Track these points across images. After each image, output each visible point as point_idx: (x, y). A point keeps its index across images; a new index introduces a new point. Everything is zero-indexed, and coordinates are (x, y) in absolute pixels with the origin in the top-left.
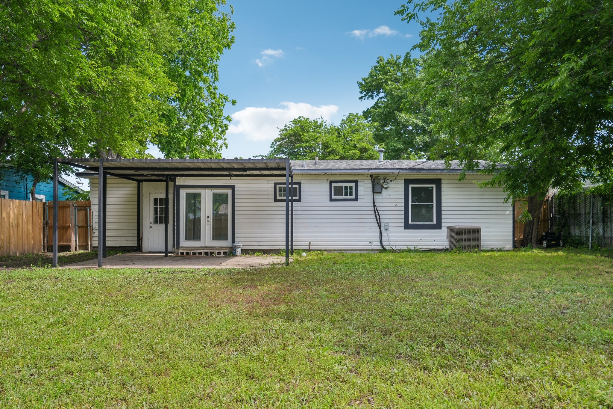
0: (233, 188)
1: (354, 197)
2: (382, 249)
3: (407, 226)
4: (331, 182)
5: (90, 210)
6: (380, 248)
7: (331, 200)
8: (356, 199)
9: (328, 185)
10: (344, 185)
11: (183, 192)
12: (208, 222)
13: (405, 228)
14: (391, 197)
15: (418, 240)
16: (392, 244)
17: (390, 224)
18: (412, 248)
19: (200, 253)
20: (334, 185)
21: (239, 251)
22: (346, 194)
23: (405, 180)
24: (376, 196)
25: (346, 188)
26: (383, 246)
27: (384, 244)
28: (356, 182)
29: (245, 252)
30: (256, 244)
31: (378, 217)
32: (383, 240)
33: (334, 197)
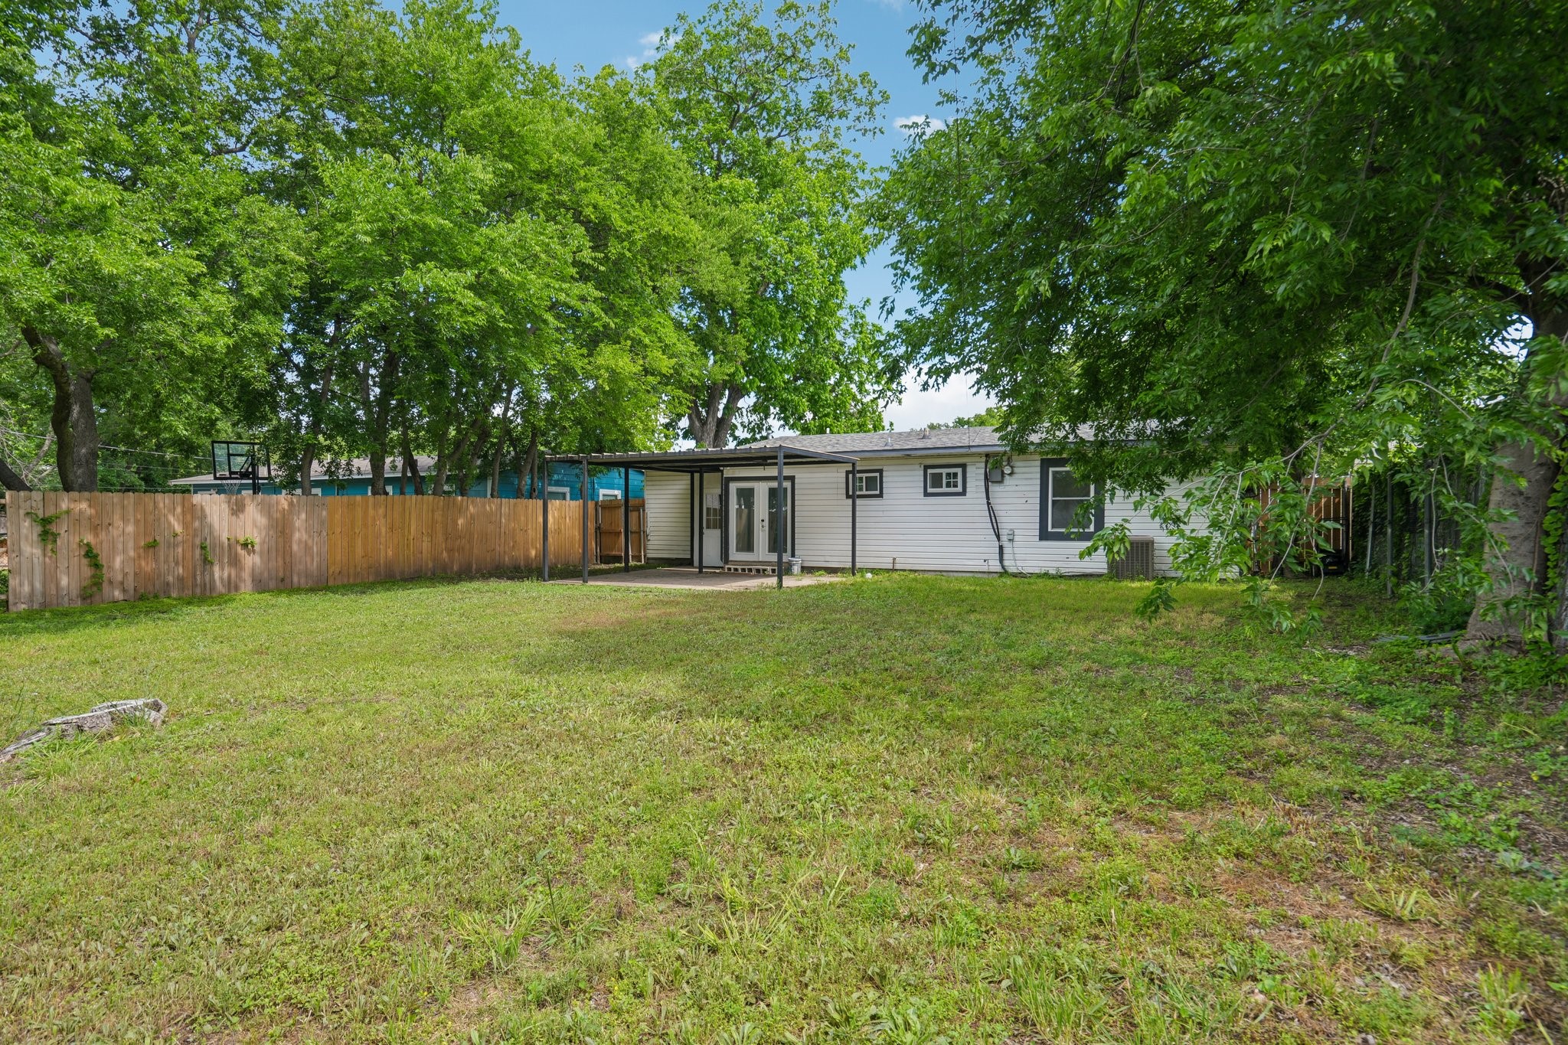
0: (792, 479)
1: (959, 489)
2: (1002, 571)
3: (1044, 535)
4: (926, 468)
5: (644, 510)
6: (999, 569)
7: (926, 494)
8: (964, 493)
9: (922, 473)
10: (944, 471)
11: (733, 487)
12: (763, 526)
13: (1041, 539)
14: (1018, 488)
15: (1064, 558)
16: (1019, 563)
17: (1017, 532)
18: (1052, 572)
19: (750, 570)
20: (930, 471)
21: (796, 569)
22: (948, 485)
23: (1042, 461)
24: (993, 488)
25: (948, 475)
26: (1003, 567)
27: (1006, 563)
28: (964, 466)
29: (807, 570)
30: (822, 558)
31: (994, 521)
32: (1006, 557)
33: (930, 490)
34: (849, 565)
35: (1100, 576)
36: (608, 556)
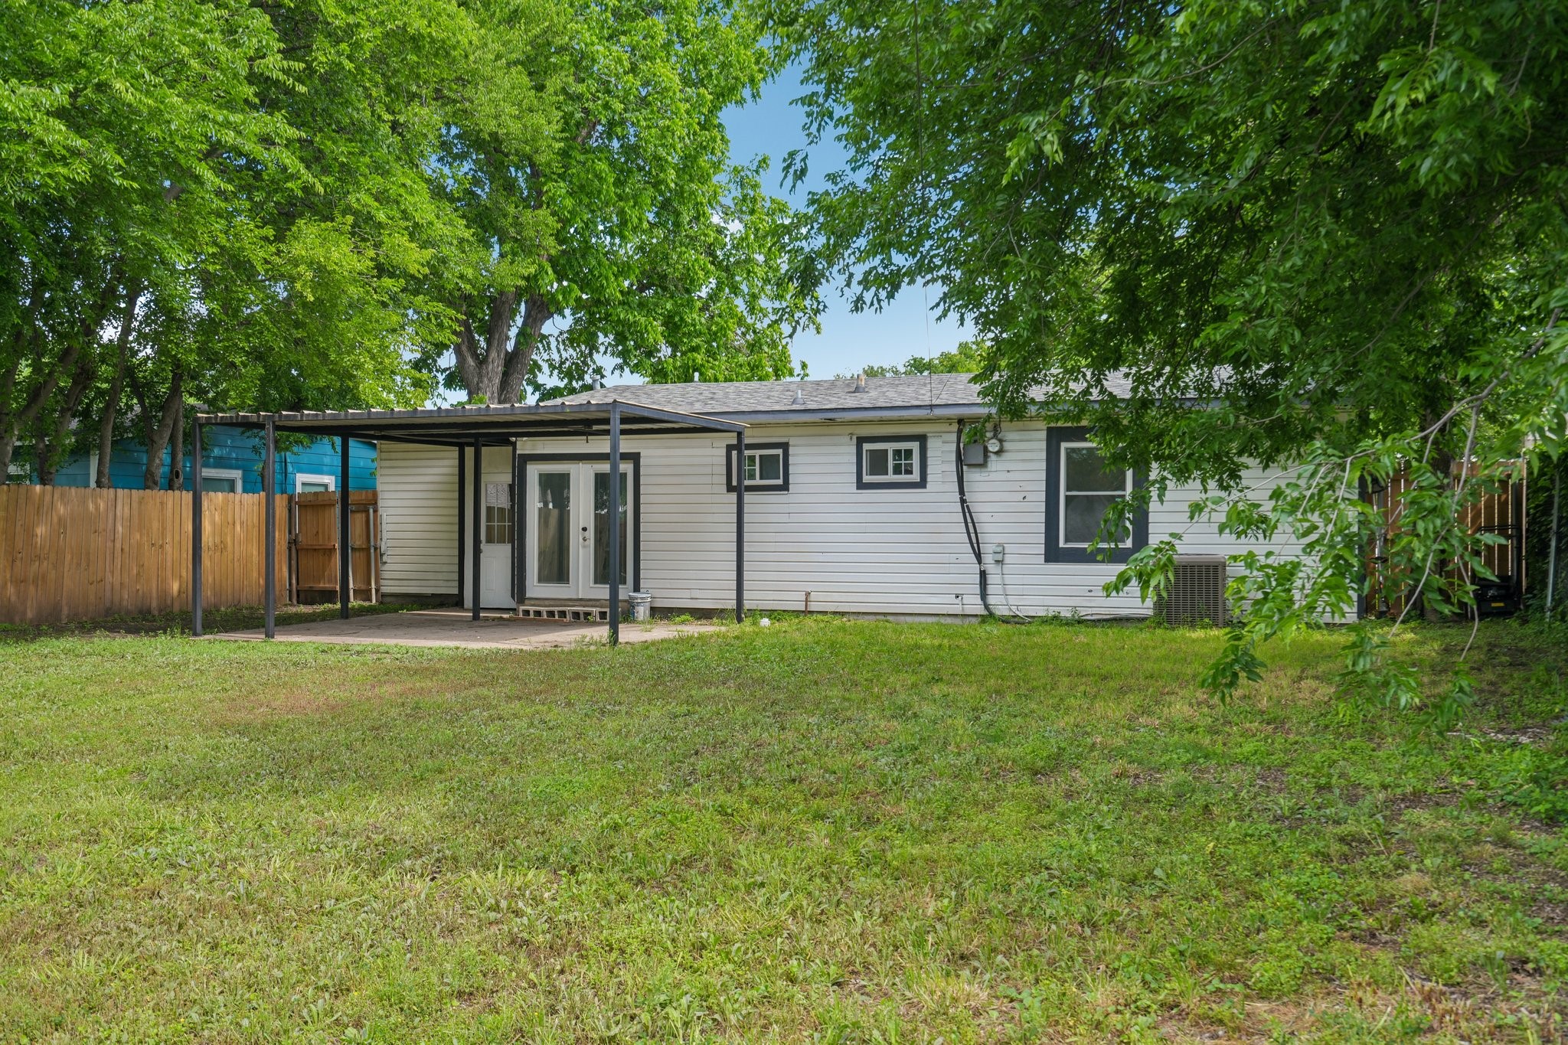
0: (635, 458)
1: (915, 477)
2: (985, 613)
3: (1053, 554)
4: (861, 441)
5: (375, 511)
6: (980, 610)
7: (861, 485)
8: (922, 484)
9: (854, 449)
10: (890, 447)
11: (533, 471)
12: (585, 539)
13: (1048, 560)
14: (1010, 476)
15: (1083, 591)
16: (1012, 600)
17: (1008, 549)
18: (1066, 614)
19: (563, 614)
20: (866, 446)
21: (642, 612)
22: (897, 470)
23: (1050, 430)
24: (970, 475)
25: (897, 453)
26: (987, 606)
27: (991, 600)
28: (922, 439)
29: (660, 613)
30: (686, 594)
31: (972, 530)
32: (990, 589)
33: (867, 479)
34: (732, 604)
35: (1142, 620)
36: (311, 590)
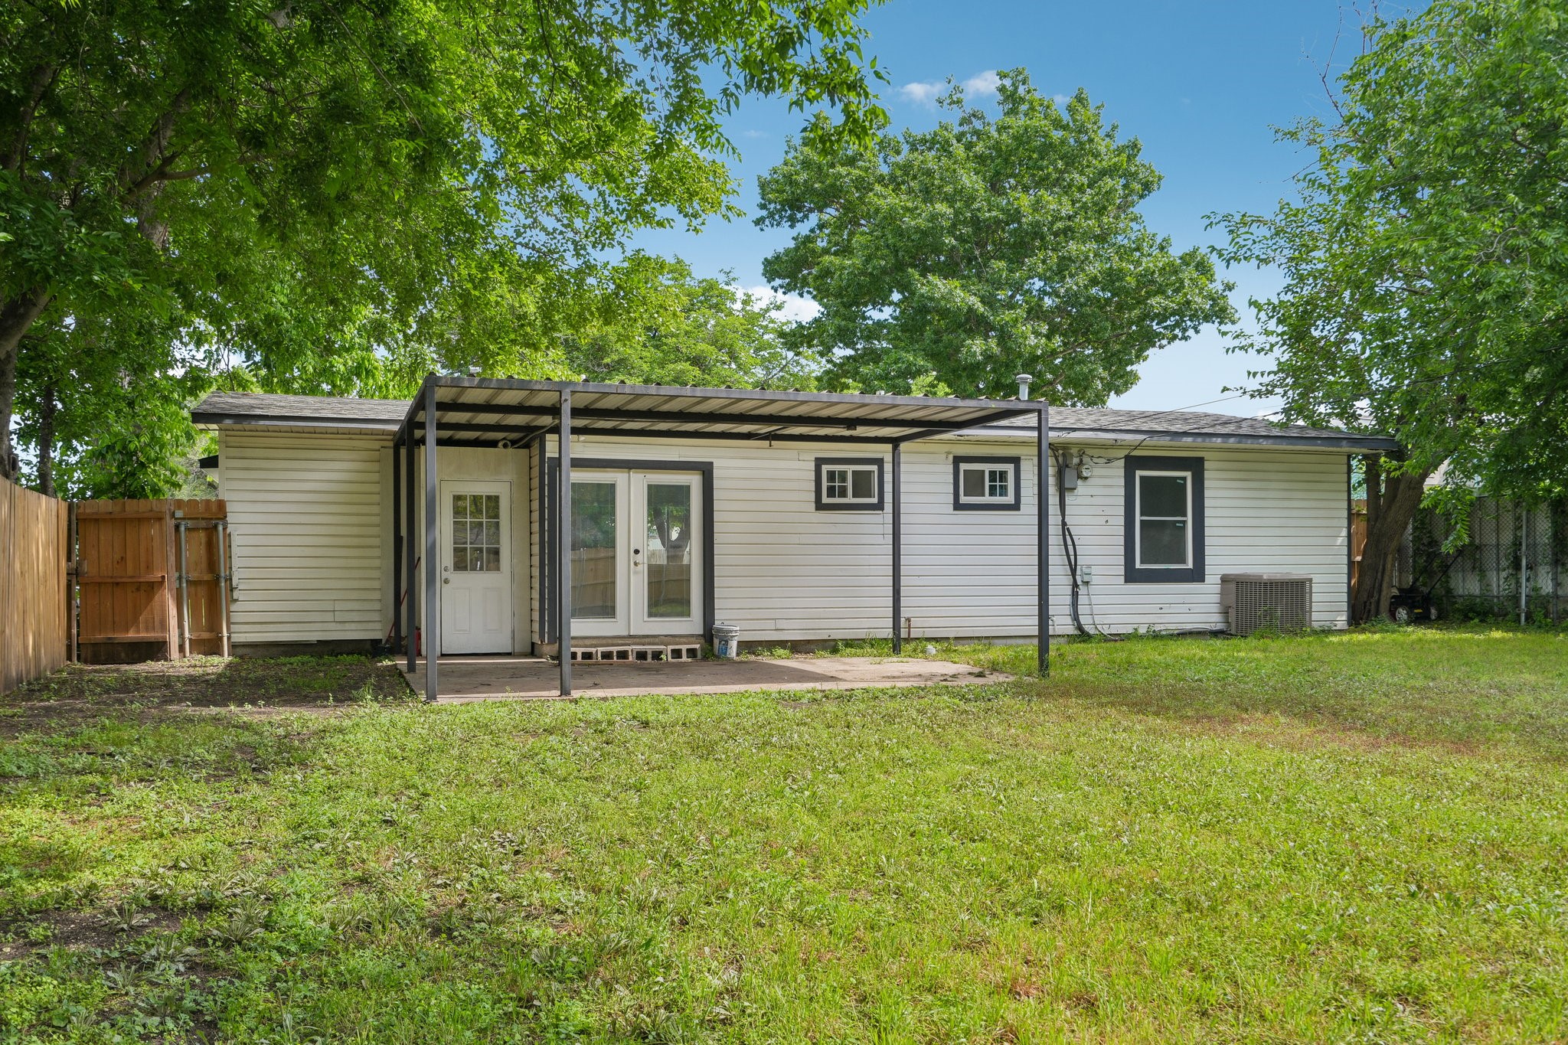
0: (705, 469)
1: (1010, 499)
2: (1077, 632)
3: (1132, 576)
4: (958, 460)
5: (225, 529)
6: (1071, 630)
7: (958, 506)
8: (1016, 506)
9: (950, 468)
10: (987, 468)
12: (636, 564)
13: (1127, 581)
14: (1095, 501)
15: (1155, 609)
16: (1098, 620)
17: (1094, 570)
18: (1142, 630)
19: (623, 655)
20: (963, 466)
22: (993, 492)
23: (1127, 458)
24: (1068, 498)
25: (992, 474)
26: (1079, 627)
27: (1083, 620)
28: (1016, 461)
31: (1071, 552)
32: (1082, 610)
33: (963, 499)
36: (110, 644)
